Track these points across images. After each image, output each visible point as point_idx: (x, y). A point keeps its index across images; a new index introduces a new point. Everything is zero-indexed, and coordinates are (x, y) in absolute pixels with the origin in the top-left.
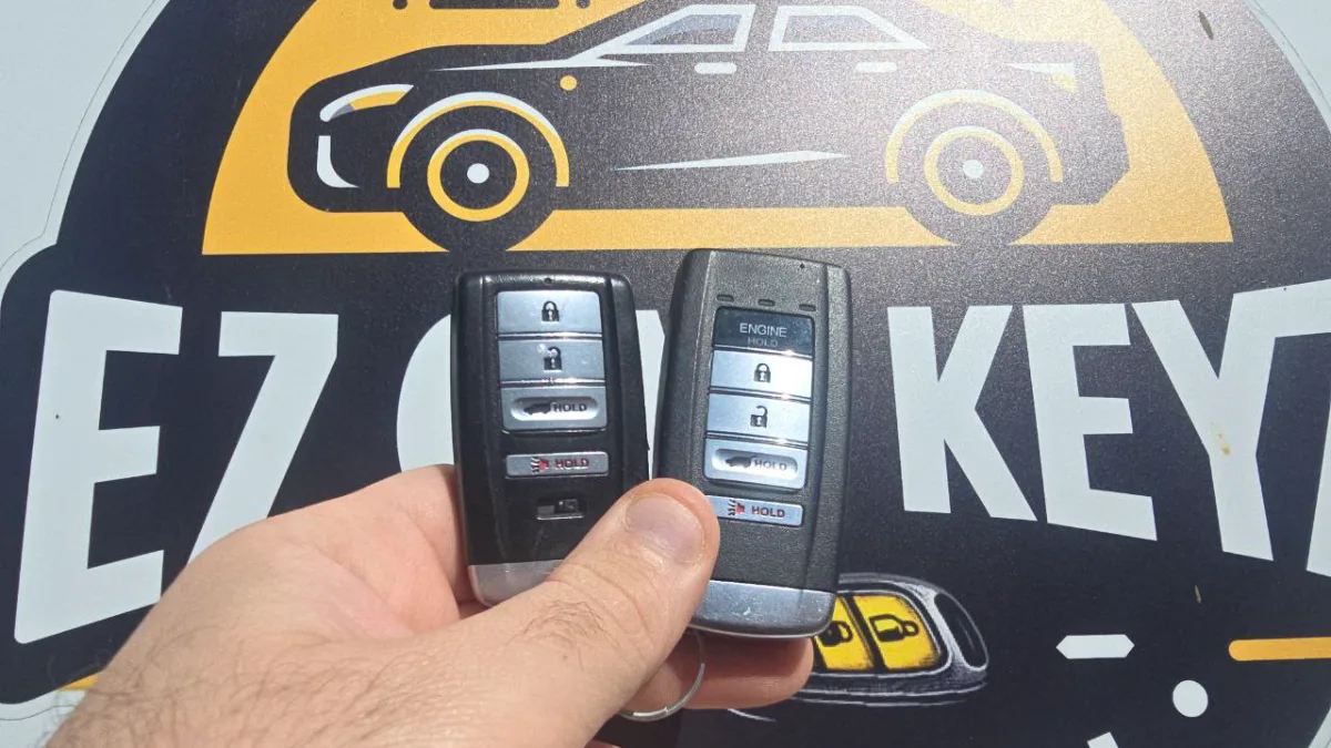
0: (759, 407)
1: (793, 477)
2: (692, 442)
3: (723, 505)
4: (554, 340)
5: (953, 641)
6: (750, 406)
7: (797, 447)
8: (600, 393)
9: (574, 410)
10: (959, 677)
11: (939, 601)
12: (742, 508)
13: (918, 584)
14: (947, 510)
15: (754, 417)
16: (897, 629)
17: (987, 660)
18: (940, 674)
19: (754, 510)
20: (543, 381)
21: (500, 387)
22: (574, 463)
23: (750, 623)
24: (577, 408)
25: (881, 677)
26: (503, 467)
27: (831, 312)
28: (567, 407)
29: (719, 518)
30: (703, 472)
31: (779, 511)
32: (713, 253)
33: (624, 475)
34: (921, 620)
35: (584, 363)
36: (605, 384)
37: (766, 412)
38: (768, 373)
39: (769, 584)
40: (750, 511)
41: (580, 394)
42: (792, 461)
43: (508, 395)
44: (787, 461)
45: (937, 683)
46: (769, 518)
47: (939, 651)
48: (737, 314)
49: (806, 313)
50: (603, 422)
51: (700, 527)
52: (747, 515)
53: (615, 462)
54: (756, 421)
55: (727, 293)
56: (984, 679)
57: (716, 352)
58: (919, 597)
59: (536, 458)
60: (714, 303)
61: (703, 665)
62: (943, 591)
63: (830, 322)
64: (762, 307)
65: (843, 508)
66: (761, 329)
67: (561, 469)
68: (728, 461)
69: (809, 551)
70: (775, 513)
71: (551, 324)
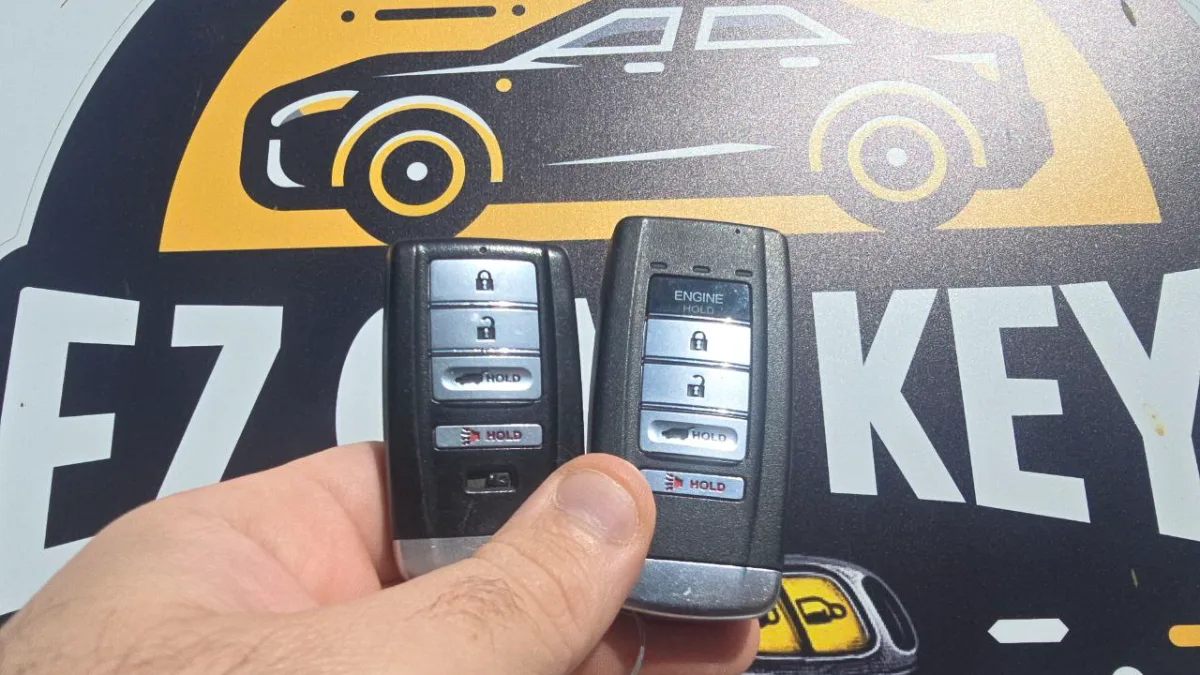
0: (696, 376)
1: (732, 448)
2: (627, 413)
3: (661, 478)
4: (487, 310)
5: (882, 624)
6: (687, 375)
7: (736, 416)
8: (534, 364)
9: (507, 380)
10: (889, 660)
11: (867, 583)
12: (679, 481)
13: (844, 566)
14: (874, 492)
15: (691, 387)
16: (824, 611)
17: (917, 645)
18: (867, 658)
19: (692, 483)
20: (476, 351)
21: (430, 357)
22: (506, 435)
23: (691, 605)
24: (510, 378)
25: (808, 660)
26: (432, 438)
27: (768, 277)
28: (500, 377)
29: (654, 492)
30: (639, 444)
31: (719, 484)
32: (646, 221)
33: (559, 448)
34: (849, 603)
35: (518, 333)
36: (541, 356)
37: (703, 381)
38: (704, 341)
39: (710, 562)
40: (689, 484)
41: (514, 365)
42: (733, 433)
43: (439, 364)
44: (725, 432)
45: (866, 666)
46: (710, 493)
47: (867, 633)
48: (672, 281)
49: (742, 279)
50: (536, 394)
51: (634, 504)
52: (685, 489)
53: (549, 434)
54: (693, 391)
55: (660, 261)
56: (914, 664)
57: (650, 320)
58: (846, 580)
59: (467, 429)
60: (647, 271)
61: (642, 649)
62: (870, 574)
63: (768, 287)
64: (697, 274)
65: (786, 480)
66: (696, 296)
67: (492, 442)
68: (664, 433)
69: (751, 527)
70: (715, 486)
71: (485, 294)
